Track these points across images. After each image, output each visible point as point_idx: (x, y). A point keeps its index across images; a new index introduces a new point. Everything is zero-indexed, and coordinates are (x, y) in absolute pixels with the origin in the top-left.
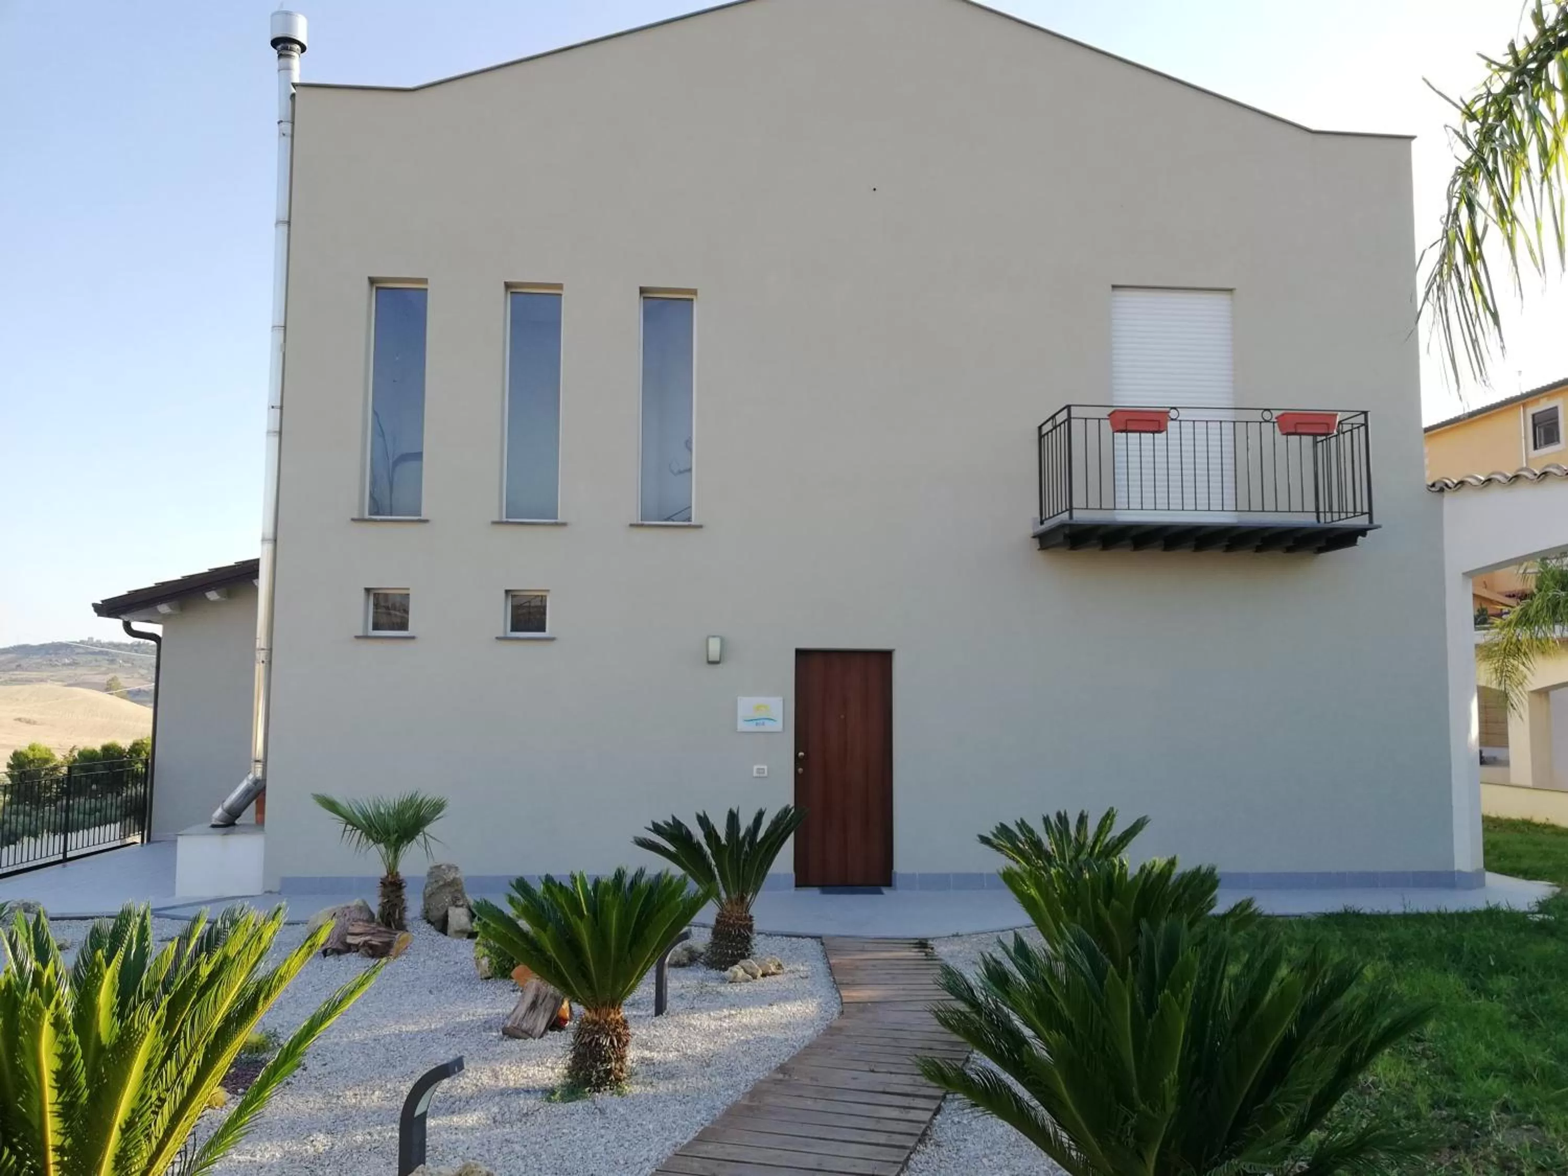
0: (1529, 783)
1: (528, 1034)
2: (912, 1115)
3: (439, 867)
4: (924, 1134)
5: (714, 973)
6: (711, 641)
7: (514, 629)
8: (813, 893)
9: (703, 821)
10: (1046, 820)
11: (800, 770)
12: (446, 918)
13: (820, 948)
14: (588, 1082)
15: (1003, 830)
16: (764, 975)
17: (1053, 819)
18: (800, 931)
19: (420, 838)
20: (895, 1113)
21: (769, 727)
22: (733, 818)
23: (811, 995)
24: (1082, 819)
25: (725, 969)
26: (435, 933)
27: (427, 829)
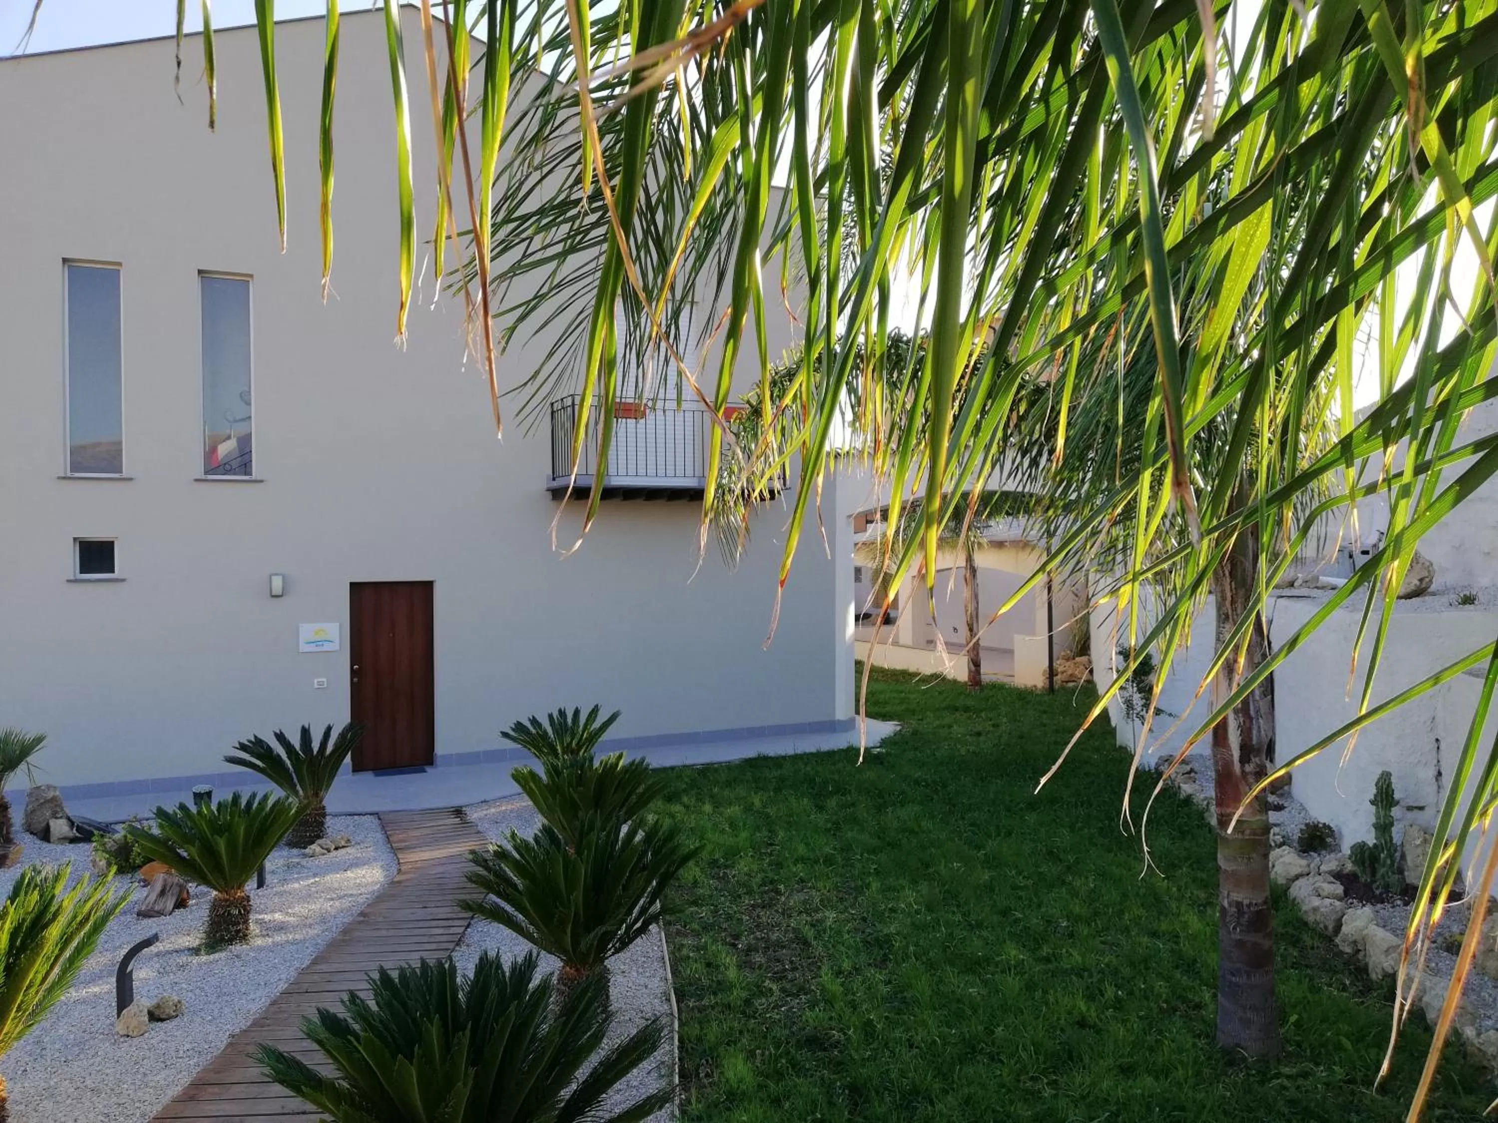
0: (910, 643)
1: (160, 913)
2: (453, 930)
3: (38, 788)
4: (460, 940)
5: (295, 851)
6: (274, 578)
7: (82, 571)
8: (368, 776)
9: (280, 737)
10: (551, 716)
11: (355, 680)
12: (47, 829)
13: (377, 821)
14: (222, 940)
15: (519, 727)
16: (336, 849)
17: (556, 715)
18: (360, 810)
19: (23, 766)
20: (441, 931)
21: (327, 647)
22: (305, 733)
23: (375, 860)
24: (577, 713)
25: (305, 848)
26: (38, 842)
27: (29, 759)
